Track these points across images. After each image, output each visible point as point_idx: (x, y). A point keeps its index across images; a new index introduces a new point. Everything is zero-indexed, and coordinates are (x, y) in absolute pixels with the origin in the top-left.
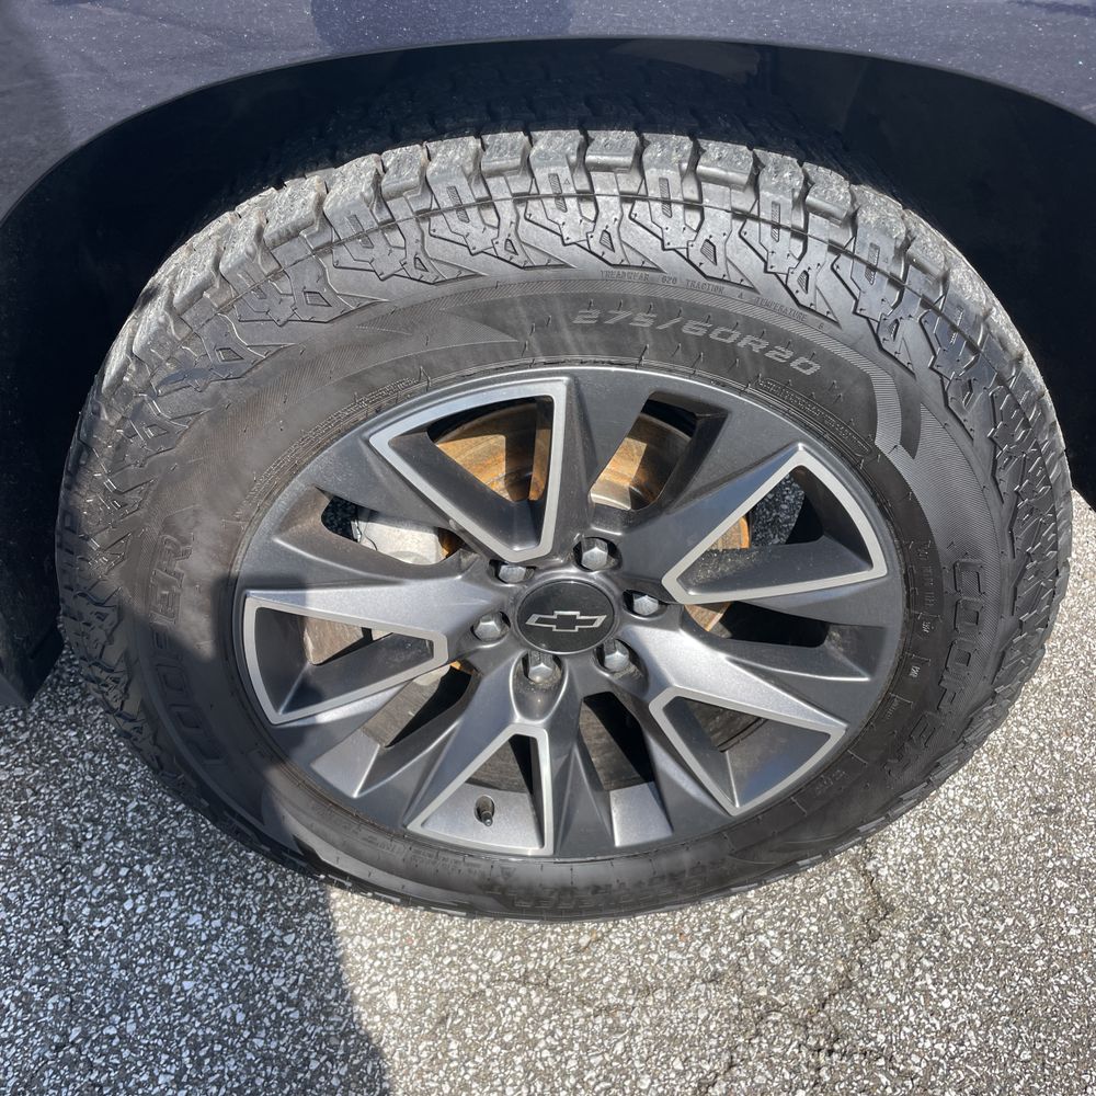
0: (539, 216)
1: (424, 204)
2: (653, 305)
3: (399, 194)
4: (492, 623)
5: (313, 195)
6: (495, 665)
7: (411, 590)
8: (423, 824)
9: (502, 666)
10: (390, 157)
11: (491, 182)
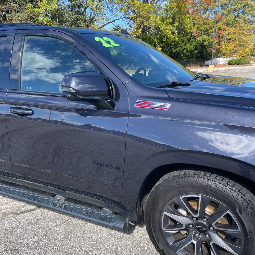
0: (199, 179)
1: (189, 176)
2: (210, 190)
3: (186, 174)
4: (191, 226)
5: (179, 173)
6: (191, 232)
7: (182, 217)
8: (178, 252)
9: (192, 233)
10: (187, 171)
11: (195, 175)
